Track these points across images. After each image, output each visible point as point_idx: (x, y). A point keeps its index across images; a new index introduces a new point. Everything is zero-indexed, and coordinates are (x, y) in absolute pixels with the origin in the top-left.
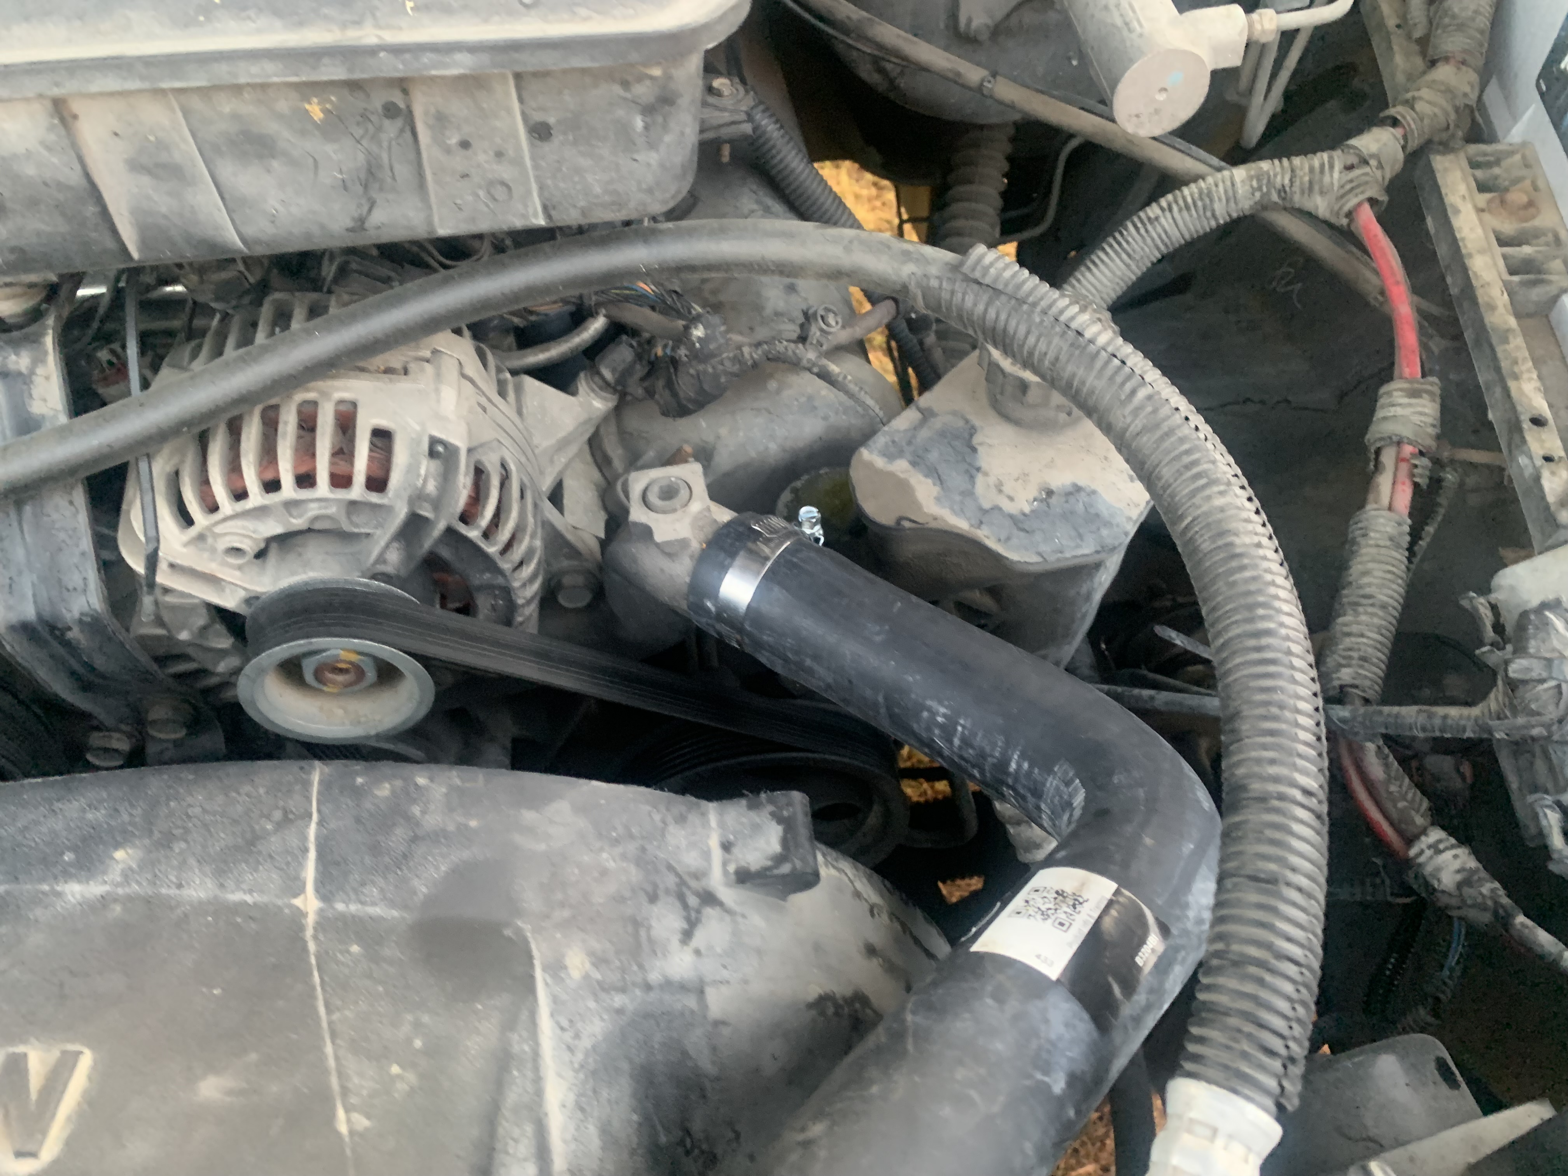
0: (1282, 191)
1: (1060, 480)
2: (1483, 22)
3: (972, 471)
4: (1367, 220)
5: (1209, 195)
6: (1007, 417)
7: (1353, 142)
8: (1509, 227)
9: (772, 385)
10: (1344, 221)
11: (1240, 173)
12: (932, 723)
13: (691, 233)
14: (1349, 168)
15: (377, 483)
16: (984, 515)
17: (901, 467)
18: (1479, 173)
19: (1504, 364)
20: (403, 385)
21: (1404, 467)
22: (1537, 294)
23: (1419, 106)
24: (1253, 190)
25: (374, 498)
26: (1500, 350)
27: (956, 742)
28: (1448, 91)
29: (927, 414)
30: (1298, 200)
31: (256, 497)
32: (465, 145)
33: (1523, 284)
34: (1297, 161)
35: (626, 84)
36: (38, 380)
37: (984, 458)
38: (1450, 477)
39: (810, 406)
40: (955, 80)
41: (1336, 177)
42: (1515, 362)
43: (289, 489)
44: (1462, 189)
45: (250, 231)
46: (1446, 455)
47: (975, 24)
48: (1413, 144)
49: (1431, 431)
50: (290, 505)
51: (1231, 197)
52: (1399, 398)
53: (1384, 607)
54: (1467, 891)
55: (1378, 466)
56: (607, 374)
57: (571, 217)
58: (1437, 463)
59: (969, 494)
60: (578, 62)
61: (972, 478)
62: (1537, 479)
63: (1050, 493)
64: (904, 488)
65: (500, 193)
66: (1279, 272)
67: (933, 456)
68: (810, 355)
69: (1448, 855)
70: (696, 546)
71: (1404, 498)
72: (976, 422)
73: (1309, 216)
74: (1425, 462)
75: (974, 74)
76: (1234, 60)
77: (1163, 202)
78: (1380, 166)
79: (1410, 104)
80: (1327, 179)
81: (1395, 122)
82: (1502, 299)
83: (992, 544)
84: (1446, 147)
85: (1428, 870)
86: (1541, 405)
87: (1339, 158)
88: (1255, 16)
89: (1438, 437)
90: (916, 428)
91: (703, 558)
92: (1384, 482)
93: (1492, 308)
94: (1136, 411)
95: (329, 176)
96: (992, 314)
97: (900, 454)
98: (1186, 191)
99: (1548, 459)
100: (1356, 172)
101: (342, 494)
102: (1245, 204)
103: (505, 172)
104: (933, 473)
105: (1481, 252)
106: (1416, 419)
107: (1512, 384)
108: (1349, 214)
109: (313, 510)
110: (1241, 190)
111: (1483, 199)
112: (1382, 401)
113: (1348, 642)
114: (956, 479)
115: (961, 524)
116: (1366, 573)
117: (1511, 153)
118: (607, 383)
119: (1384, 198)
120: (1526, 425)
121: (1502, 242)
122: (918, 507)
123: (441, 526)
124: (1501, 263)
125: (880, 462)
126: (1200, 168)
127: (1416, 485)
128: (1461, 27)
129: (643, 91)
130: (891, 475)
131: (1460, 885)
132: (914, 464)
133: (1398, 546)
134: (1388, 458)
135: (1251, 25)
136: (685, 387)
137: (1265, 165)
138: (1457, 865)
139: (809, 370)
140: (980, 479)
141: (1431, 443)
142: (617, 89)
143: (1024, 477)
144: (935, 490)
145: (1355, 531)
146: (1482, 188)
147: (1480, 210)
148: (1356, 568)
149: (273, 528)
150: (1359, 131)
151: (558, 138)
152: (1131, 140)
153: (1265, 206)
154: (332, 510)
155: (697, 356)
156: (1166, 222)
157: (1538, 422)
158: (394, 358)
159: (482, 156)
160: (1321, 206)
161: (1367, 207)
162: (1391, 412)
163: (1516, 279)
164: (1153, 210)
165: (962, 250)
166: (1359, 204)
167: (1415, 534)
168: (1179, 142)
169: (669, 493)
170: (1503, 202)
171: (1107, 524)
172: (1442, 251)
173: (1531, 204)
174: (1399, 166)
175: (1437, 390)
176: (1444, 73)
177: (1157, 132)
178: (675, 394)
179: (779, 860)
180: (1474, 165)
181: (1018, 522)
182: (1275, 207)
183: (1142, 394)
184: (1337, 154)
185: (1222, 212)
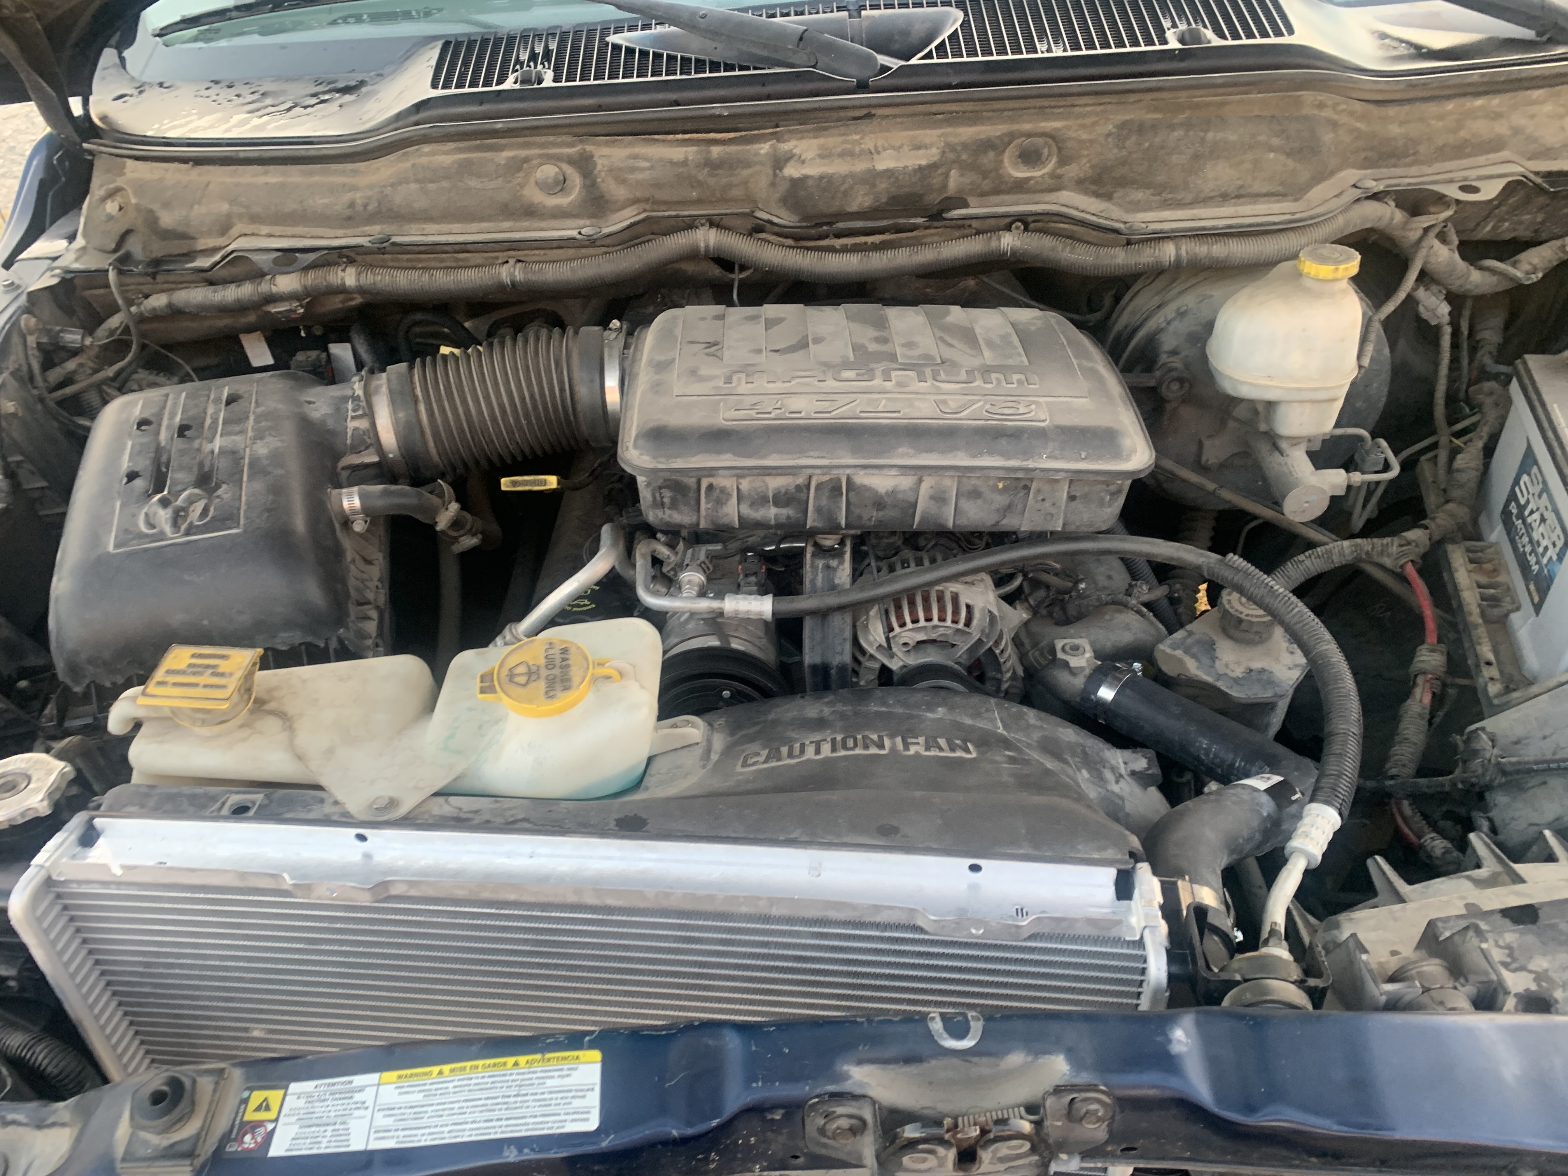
0: (1367, 553)
1: (1256, 665)
2: (1473, 485)
3: (1213, 659)
4: (1411, 571)
5: (1331, 551)
6: (1230, 637)
7: (1404, 534)
8: (1483, 580)
9: (1107, 617)
10: (1399, 570)
11: (1346, 543)
12: (1200, 747)
13: (1112, 539)
14: (1401, 546)
15: (968, 624)
16: (1219, 677)
17: (1179, 653)
18: (1471, 555)
19: (1474, 638)
20: (974, 588)
21: (1428, 685)
22: (1496, 612)
23: (1438, 520)
24: (1353, 552)
25: (967, 629)
26: (1473, 632)
27: (1211, 756)
28: (1452, 515)
29: (1190, 633)
30: (1376, 559)
31: (922, 623)
32: (1043, 500)
33: (1489, 606)
34: (1375, 540)
35: (1108, 485)
36: (839, 571)
37: (1219, 653)
38: (1452, 691)
39: (1127, 627)
40: (1201, 488)
41: (1394, 549)
42: (1480, 638)
43: (936, 621)
44: (1461, 561)
45: (958, 522)
46: (1449, 680)
47: (1210, 462)
48: (1436, 537)
49: (1442, 669)
50: (935, 627)
51: (1341, 554)
52: (1424, 652)
53: (1415, 744)
54: (1448, 856)
55: (1415, 684)
56: (1032, 602)
57: (1071, 528)
58: (1444, 685)
59: (1212, 667)
60: (1100, 478)
61: (1214, 662)
62: (1486, 686)
63: (1251, 671)
64: (1180, 661)
65: (1049, 517)
66: (1377, 606)
67: (1195, 650)
68: (1133, 602)
69: (1438, 842)
70: (1087, 672)
71: (1427, 699)
72: (1215, 638)
73: (1382, 567)
74: (1438, 682)
75: (1211, 486)
76: (1341, 492)
77: (1307, 554)
78: (1417, 546)
79: (1433, 519)
80: (1390, 550)
81: (1426, 528)
82: (1476, 611)
83: (1223, 688)
84: (1453, 541)
85: (1429, 848)
86: (1491, 657)
87: (1396, 541)
88: (1351, 474)
89: (1446, 673)
90: (1185, 638)
91: (1090, 678)
92: (1418, 691)
93: (1471, 614)
94: (1294, 616)
95: (995, 506)
96: (1236, 579)
97: (1178, 648)
98: (1319, 549)
99: (1492, 679)
100: (1405, 548)
101: (954, 626)
102: (1349, 558)
103: (1053, 510)
104: (1194, 656)
105: (1468, 589)
106: (1434, 663)
107: (1478, 648)
108: (1402, 567)
109: (941, 631)
110: (1347, 551)
111: (1471, 566)
112: (1418, 654)
113: (1396, 758)
114: (1206, 660)
115: (1209, 679)
116: (1407, 729)
117: (1490, 547)
118: (1031, 606)
119: (1419, 561)
120: (1482, 664)
121: (1480, 586)
122: (1188, 670)
123: (987, 647)
124: (1478, 596)
125: (1169, 651)
126: (1326, 539)
127: (1434, 694)
128: (1461, 486)
129: (1113, 488)
130: (1174, 656)
131: (1444, 853)
132: (1185, 652)
133: (1423, 718)
134: (1420, 680)
135: (1349, 479)
136: (1072, 610)
137: (1359, 541)
138: (1442, 845)
139: (1132, 609)
140: (1217, 663)
141: (1442, 675)
142: (1104, 487)
143: (1238, 663)
144: (1196, 664)
145: (1402, 712)
146: (1471, 561)
147: (1469, 572)
148: (1402, 726)
149: (921, 637)
150: (1408, 530)
151: (1078, 501)
152: (1291, 523)
153: (1359, 559)
154: (950, 632)
155: (1080, 596)
156: (1308, 563)
157: (1489, 664)
158: (968, 579)
159: (1047, 504)
160: (1387, 562)
161: (1410, 564)
162: (1422, 658)
163: (1485, 603)
164: (1301, 557)
165: (1224, 554)
166: (1406, 563)
167: (1432, 716)
168: (1315, 527)
169: (1076, 648)
170: (1481, 569)
171: (1278, 686)
172: (1450, 588)
173: (1495, 570)
174: (1427, 549)
175: (1445, 651)
176: (1450, 506)
177: (1303, 521)
178: (1065, 612)
179: (1147, 769)
180: (1468, 550)
181: (1236, 681)
182: (1364, 561)
183: (1296, 610)
184: (1395, 538)
185: (1337, 561)
